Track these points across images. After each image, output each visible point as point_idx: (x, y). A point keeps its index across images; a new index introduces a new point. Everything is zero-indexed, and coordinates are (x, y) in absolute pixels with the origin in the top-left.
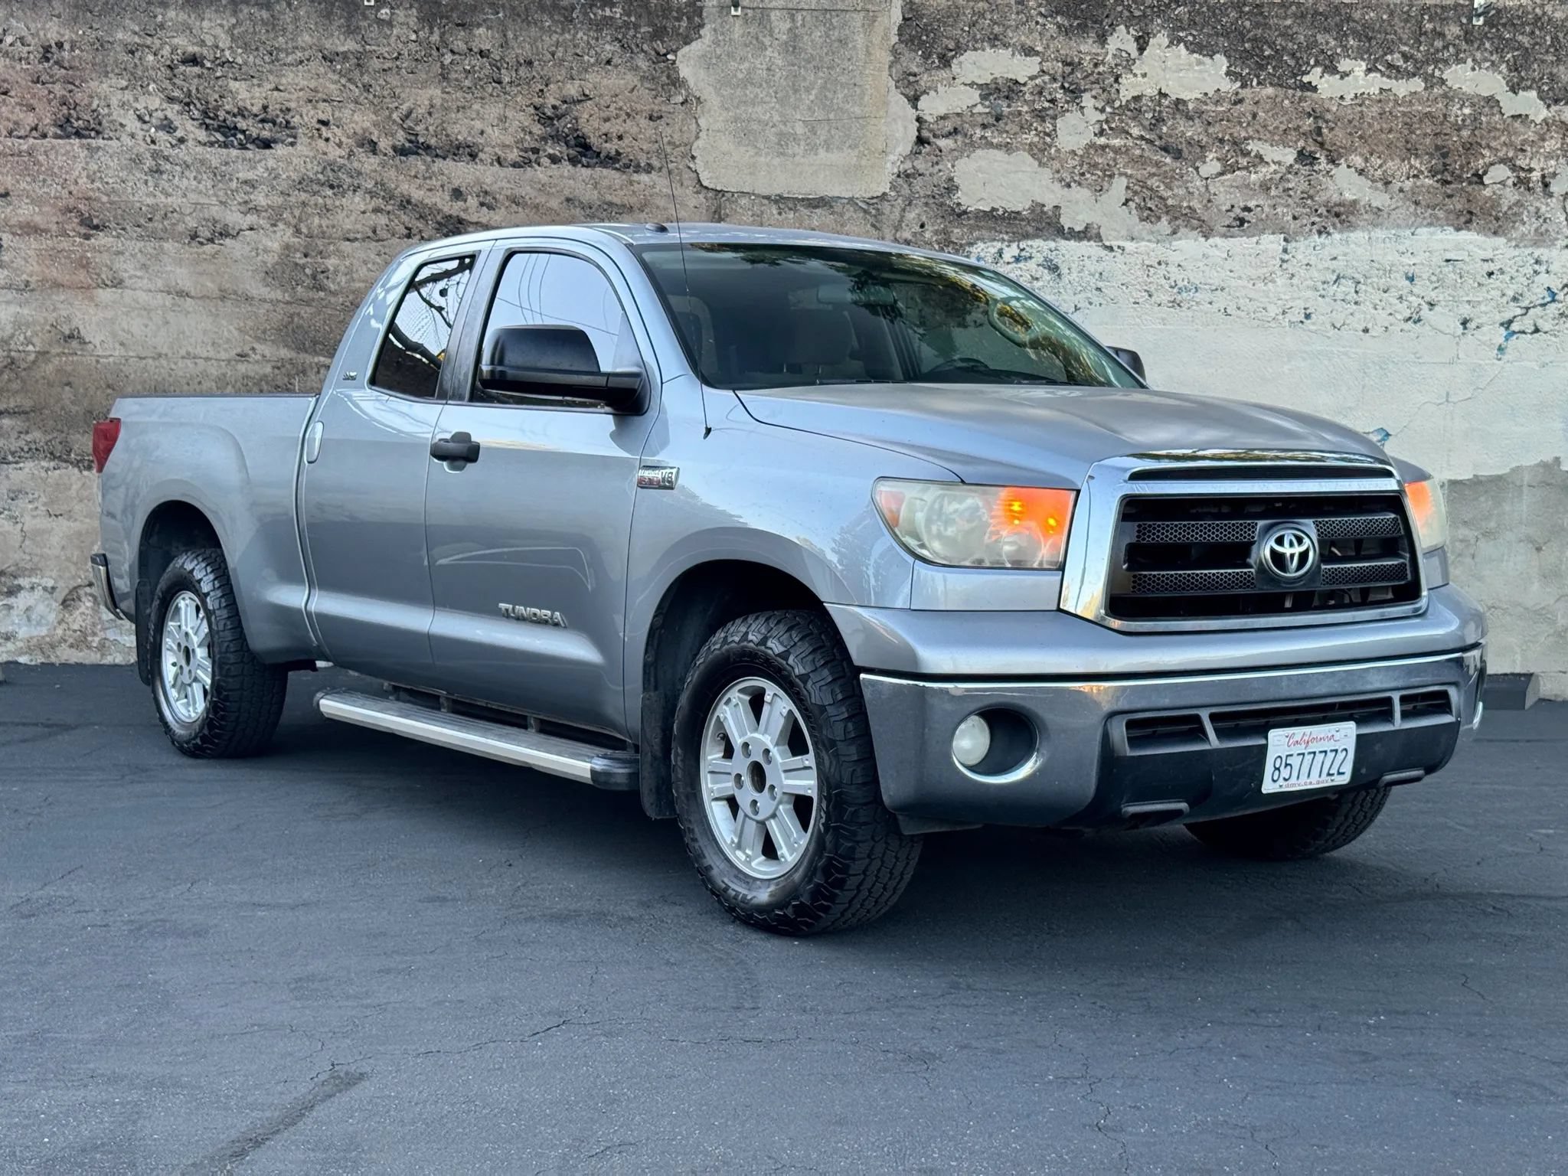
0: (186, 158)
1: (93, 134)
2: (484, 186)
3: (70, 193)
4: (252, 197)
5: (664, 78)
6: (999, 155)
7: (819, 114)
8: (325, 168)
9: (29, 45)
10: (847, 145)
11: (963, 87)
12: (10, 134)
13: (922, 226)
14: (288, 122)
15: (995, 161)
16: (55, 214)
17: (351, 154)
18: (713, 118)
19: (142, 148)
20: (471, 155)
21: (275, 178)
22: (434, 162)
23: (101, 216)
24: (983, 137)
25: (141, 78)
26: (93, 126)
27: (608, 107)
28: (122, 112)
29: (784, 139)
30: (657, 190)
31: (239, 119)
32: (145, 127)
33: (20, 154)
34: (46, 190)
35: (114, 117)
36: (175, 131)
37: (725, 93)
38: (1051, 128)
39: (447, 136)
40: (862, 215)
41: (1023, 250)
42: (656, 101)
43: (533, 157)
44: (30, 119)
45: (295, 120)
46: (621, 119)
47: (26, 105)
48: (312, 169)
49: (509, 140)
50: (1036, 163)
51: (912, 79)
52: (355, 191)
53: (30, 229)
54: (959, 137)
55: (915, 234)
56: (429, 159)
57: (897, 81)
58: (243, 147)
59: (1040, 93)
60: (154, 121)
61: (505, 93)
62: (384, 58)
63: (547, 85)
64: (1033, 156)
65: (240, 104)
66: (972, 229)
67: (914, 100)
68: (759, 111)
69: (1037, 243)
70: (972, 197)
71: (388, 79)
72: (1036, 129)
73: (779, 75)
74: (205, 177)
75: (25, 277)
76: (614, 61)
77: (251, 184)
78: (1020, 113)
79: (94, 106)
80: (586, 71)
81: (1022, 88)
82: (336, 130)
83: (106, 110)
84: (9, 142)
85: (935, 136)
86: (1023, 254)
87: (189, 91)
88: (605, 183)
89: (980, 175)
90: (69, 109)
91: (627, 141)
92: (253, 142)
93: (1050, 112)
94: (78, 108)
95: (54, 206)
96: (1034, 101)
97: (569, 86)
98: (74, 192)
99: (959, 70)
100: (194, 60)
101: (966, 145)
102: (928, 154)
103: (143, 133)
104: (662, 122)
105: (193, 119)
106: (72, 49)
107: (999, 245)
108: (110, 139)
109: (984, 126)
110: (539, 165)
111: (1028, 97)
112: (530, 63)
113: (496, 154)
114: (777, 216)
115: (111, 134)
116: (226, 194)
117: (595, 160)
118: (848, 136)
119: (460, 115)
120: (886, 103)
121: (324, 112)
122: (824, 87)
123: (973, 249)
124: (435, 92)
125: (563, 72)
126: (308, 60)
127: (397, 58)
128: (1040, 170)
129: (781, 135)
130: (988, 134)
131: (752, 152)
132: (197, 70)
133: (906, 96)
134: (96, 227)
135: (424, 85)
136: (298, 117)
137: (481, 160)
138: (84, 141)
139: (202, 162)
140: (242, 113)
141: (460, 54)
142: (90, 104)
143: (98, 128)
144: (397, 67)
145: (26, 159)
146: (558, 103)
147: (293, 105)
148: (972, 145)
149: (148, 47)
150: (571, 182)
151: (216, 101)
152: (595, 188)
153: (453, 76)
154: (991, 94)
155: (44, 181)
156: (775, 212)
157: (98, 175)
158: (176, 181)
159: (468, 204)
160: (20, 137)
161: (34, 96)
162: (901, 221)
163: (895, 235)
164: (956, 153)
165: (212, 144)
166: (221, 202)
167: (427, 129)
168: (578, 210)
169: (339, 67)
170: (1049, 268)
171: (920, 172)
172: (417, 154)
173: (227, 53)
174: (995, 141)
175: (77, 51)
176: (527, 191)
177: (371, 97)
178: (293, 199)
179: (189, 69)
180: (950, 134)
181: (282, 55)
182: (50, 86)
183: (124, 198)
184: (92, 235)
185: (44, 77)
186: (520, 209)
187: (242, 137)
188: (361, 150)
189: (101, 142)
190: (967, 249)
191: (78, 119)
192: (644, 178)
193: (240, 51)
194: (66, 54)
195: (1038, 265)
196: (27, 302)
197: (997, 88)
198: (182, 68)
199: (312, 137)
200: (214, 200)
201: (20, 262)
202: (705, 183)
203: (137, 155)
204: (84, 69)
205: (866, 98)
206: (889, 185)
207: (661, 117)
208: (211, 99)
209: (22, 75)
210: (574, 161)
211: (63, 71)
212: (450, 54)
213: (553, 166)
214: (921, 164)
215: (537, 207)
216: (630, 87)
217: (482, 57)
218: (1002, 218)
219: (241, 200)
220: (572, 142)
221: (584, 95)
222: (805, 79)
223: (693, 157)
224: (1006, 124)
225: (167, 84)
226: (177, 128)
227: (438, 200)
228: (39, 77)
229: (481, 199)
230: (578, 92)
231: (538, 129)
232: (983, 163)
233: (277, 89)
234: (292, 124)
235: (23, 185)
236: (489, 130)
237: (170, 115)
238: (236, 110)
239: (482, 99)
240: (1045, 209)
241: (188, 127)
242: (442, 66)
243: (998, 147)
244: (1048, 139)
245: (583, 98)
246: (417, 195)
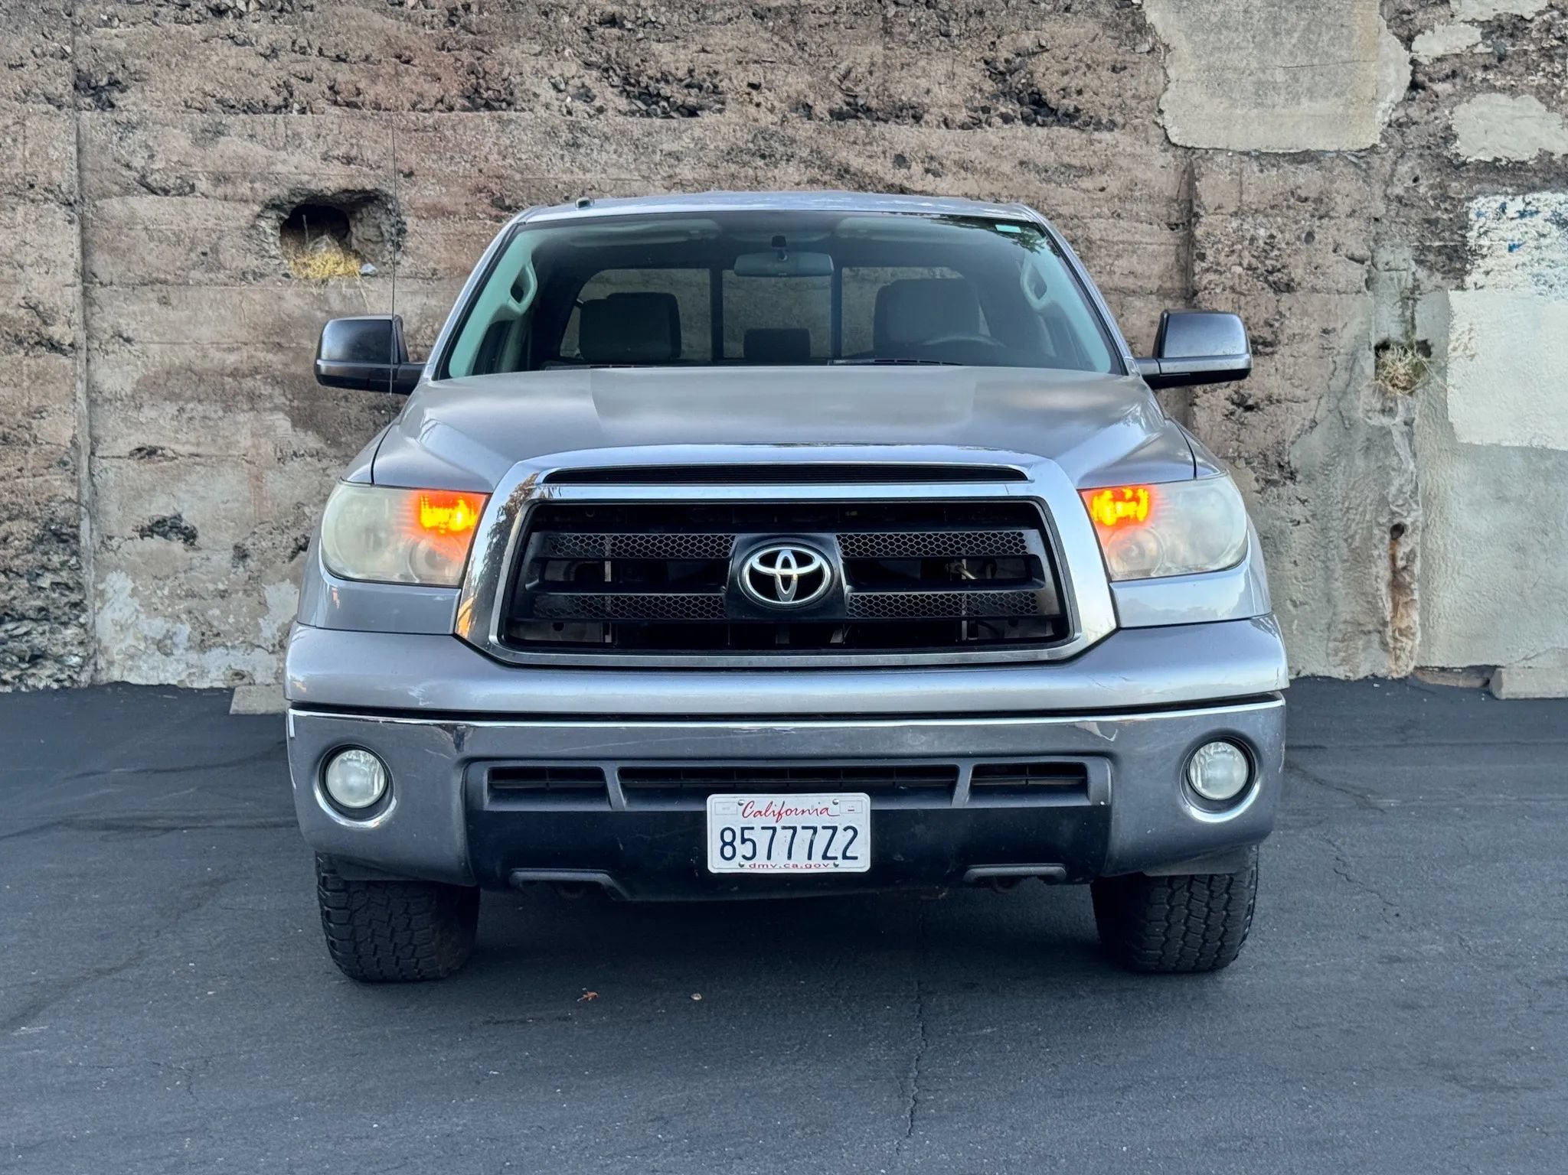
0: (605, 130)
1: (504, 105)
2: (929, 150)
3: (480, 171)
4: (677, 171)
5: (1128, 25)
6: (1502, 99)
7: (1302, 59)
8: (755, 136)
9: (433, 8)
10: (1333, 92)
11: (1462, 25)
12: (414, 106)
13: (1416, 180)
14: (716, 87)
15: (1498, 105)
16: (463, 195)
17: (784, 120)
18: (1183, 67)
19: (558, 120)
20: (914, 117)
21: (702, 149)
22: (874, 125)
23: (514, 196)
24: (1484, 80)
25: (556, 43)
26: (504, 96)
27: (1066, 59)
28: (536, 80)
29: (1262, 89)
30: (1120, 149)
31: (662, 84)
32: (561, 96)
33: (425, 129)
34: (453, 168)
35: (527, 85)
36: (592, 100)
37: (1197, 39)
38: (1560, 68)
39: (890, 96)
40: (1352, 170)
41: (1528, 204)
42: (1120, 51)
43: (983, 117)
44: (434, 90)
45: (723, 84)
46: (1081, 72)
47: (431, 75)
48: (743, 138)
49: (957, 99)
50: (1544, 108)
51: (1405, 17)
52: (788, 160)
53: (437, 212)
54: (1458, 81)
55: (1407, 190)
56: (869, 122)
57: (1390, 21)
58: (666, 115)
59: (1548, 30)
60: (570, 89)
61: (953, 47)
62: (821, 13)
63: (999, 37)
64: (1541, 99)
65: (665, 68)
66: (1472, 182)
67: (1408, 41)
68: (1235, 58)
69: (1545, 195)
70: (1472, 146)
71: (825, 36)
72: (1544, 70)
73: (1257, 17)
74: (626, 149)
75: (431, 264)
76: (1074, 7)
77: (677, 157)
78: (1525, 52)
79: (505, 74)
80: (1043, 19)
81: (1528, 25)
82: (768, 93)
83: (518, 79)
84: (412, 116)
85: (1431, 80)
86: (1529, 208)
87: (609, 55)
88: (1063, 143)
89: (1480, 121)
90: (478, 78)
91: (1087, 95)
92: (677, 110)
93: (1560, 51)
94: (487, 77)
95: (463, 185)
96: (1541, 39)
97: (1023, 36)
98: (485, 171)
99: (1457, 7)
100: (612, 21)
101: (1465, 88)
102: (1424, 101)
103: (557, 103)
104: (1126, 73)
105: (613, 86)
106: (480, 12)
107: (1501, 199)
108: (523, 110)
109: (1486, 68)
110: (990, 125)
111: (1535, 34)
112: (981, 13)
113: (943, 115)
114: (1258, 174)
115: (524, 105)
116: (649, 168)
117: (1050, 119)
118: (1334, 83)
119: (904, 73)
120: (1377, 45)
121: (756, 74)
122: (1308, 29)
123: (1473, 205)
124: (876, 49)
125: (1018, 21)
126: (738, 17)
127: (834, 13)
128: (1549, 114)
129: (1259, 83)
130: (1491, 76)
131: (1226, 103)
132: (616, 31)
133: (1399, 36)
134: (509, 209)
135: (864, 41)
136: (726, 81)
137: (927, 123)
138: (494, 113)
139: (623, 133)
140: (665, 78)
141: (905, 6)
142: (501, 72)
143: (509, 98)
144: (835, 22)
145: (431, 134)
146: (1011, 56)
147: (721, 68)
148: (1472, 89)
149: (563, 7)
150: (1025, 143)
151: (637, 65)
152: (1052, 148)
153: (897, 30)
154: (1492, 32)
155: (452, 158)
156: (1256, 169)
157: (511, 150)
158: (595, 155)
159: (912, 171)
160: (424, 111)
161: (439, 65)
162: (1392, 175)
163: (1385, 190)
164: (1454, 99)
165: (633, 113)
166: (643, 177)
167: (867, 90)
168: (1033, 173)
169: (771, 24)
170: (1558, 223)
171: (1414, 120)
172: (857, 118)
173: (650, 12)
174: (1498, 84)
175: (486, 14)
176: (976, 155)
177: (806, 56)
178: (721, 172)
179: (607, 31)
180: (1447, 77)
181: (709, 13)
182: (457, 52)
183: (539, 175)
184: (503, 217)
185: (451, 43)
186: (969, 175)
187: (666, 104)
188: (794, 115)
189: (513, 114)
190: (1466, 204)
191: (488, 89)
192: (1106, 136)
193: (663, 9)
194: (473, 17)
195: (1546, 220)
196: (434, 292)
197: (1499, 26)
198: (600, 30)
199: (742, 103)
200: (636, 176)
201: (425, 247)
202: (1174, 140)
203: (552, 128)
204: (494, 34)
205: (1355, 40)
206: (1379, 136)
207: (1125, 68)
208: (632, 64)
209: (426, 41)
210: (1027, 120)
211: (471, 36)
212: (893, 6)
213: (1005, 126)
214: (1415, 112)
215: (987, 172)
216: (1091, 36)
217: (928, 8)
218: (1505, 169)
219: (665, 175)
220: (1027, 99)
221: (1042, 47)
222: (1286, 21)
223: (1161, 112)
224: (1510, 65)
225: (584, 48)
226: (595, 96)
227: (879, 168)
228: (444, 43)
229: (926, 165)
230: (1033, 43)
231: (989, 86)
232: (1485, 109)
233: (704, 51)
234: (720, 89)
235: (429, 163)
236: (935, 89)
237: (588, 82)
238: (659, 75)
239: (928, 54)
240: (1554, 158)
241: (608, 95)
242: (885, 19)
243: (1502, 90)
244: (1557, 81)
245: (1039, 50)
246: (856, 162)
